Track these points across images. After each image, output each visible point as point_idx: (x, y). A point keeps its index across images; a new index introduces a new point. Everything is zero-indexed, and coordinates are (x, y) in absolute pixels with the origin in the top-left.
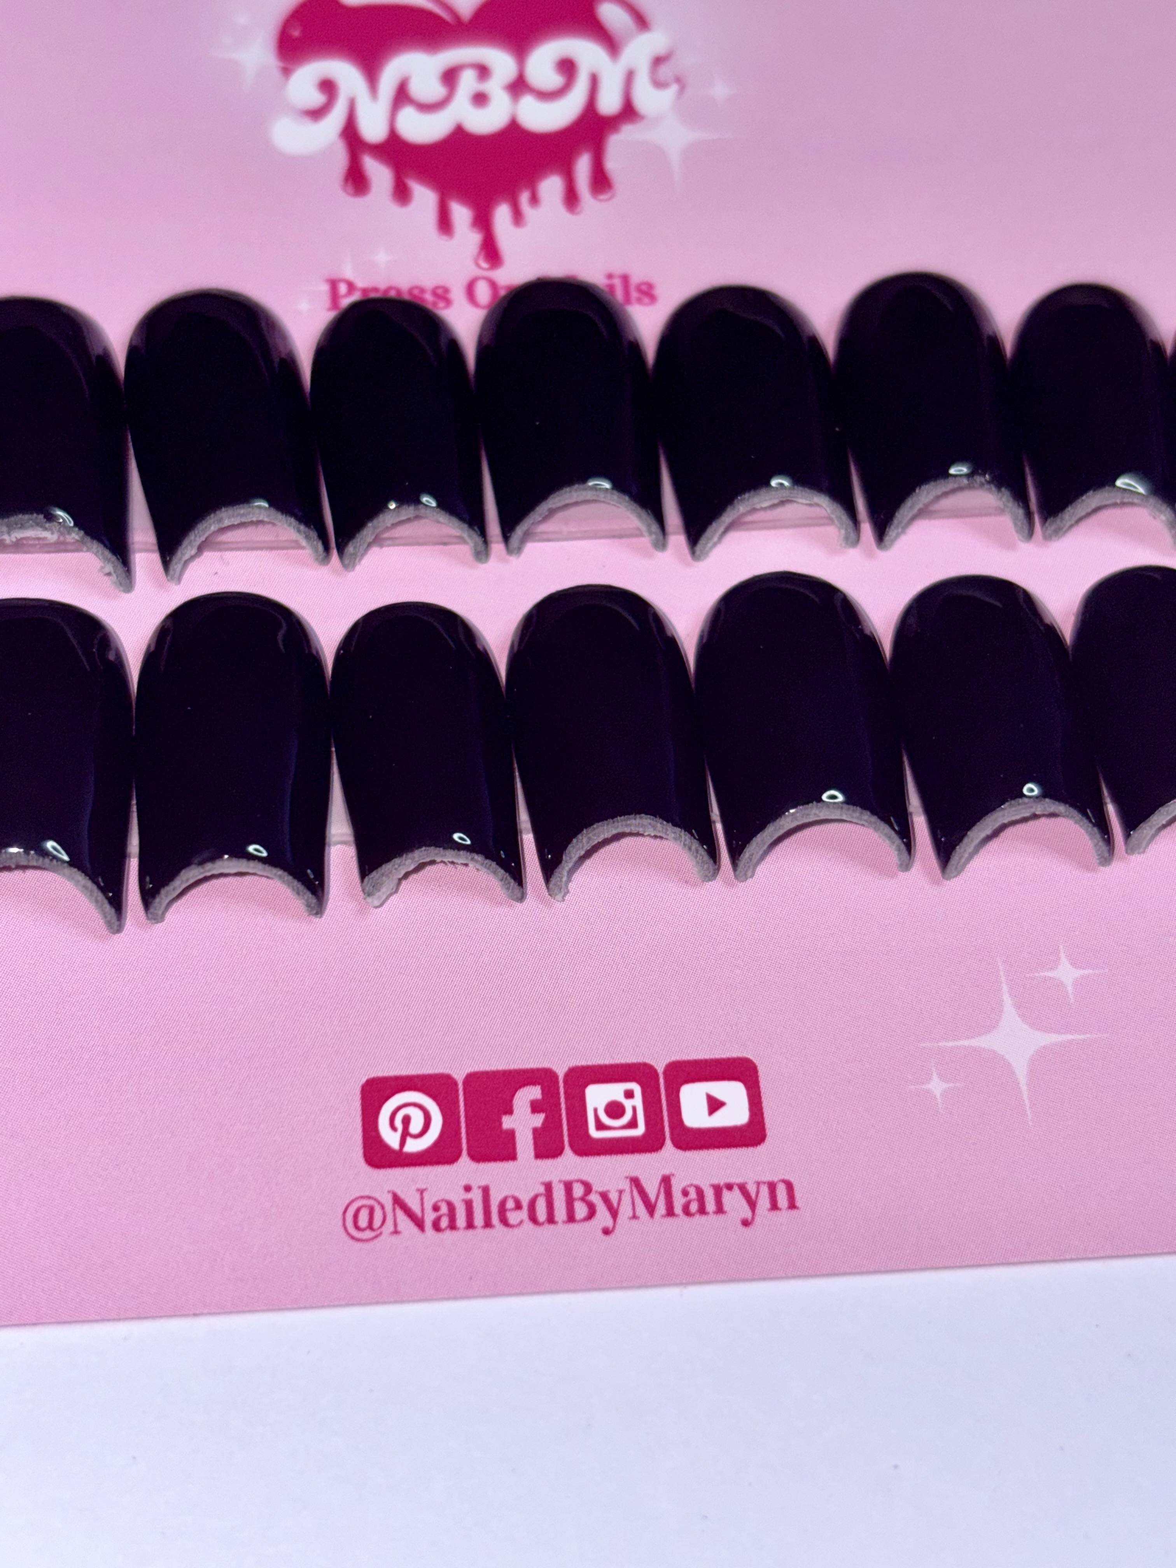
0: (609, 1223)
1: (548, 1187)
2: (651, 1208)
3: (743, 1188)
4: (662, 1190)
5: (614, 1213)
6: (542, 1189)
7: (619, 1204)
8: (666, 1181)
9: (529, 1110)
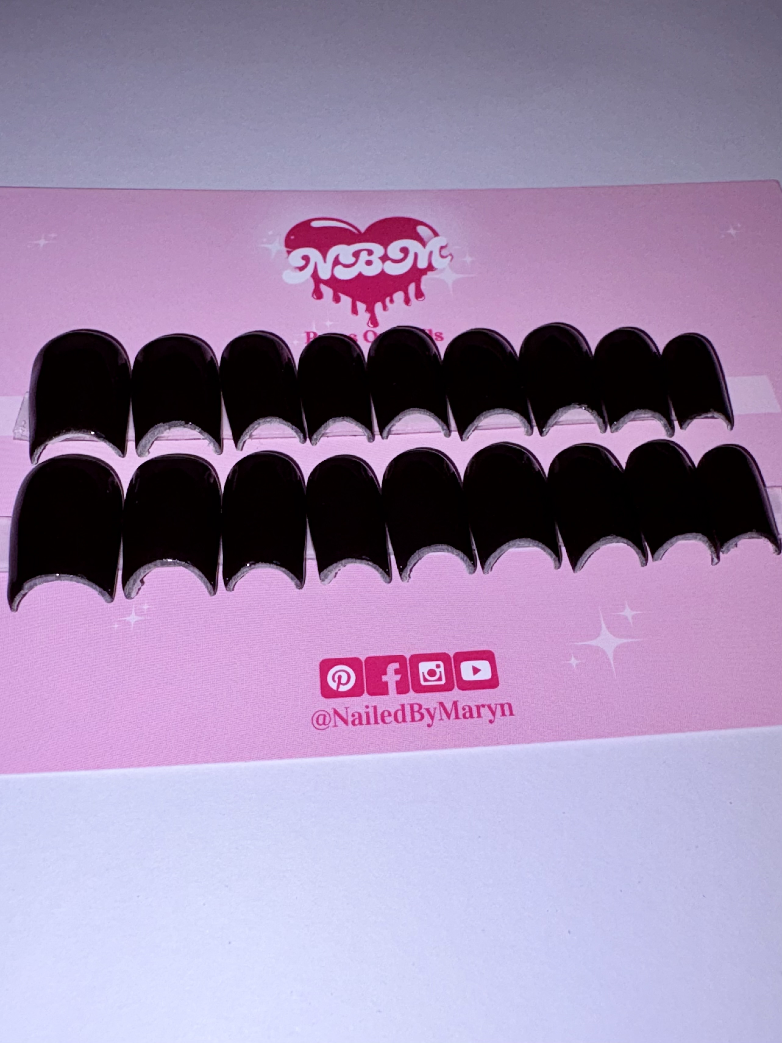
0: (430, 722)
1: (403, 706)
2: (449, 716)
3: (489, 707)
4: (454, 708)
5: (432, 717)
6: (400, 707)
7: (434, 714)
8: (455, 704)
9: (394, 673)
